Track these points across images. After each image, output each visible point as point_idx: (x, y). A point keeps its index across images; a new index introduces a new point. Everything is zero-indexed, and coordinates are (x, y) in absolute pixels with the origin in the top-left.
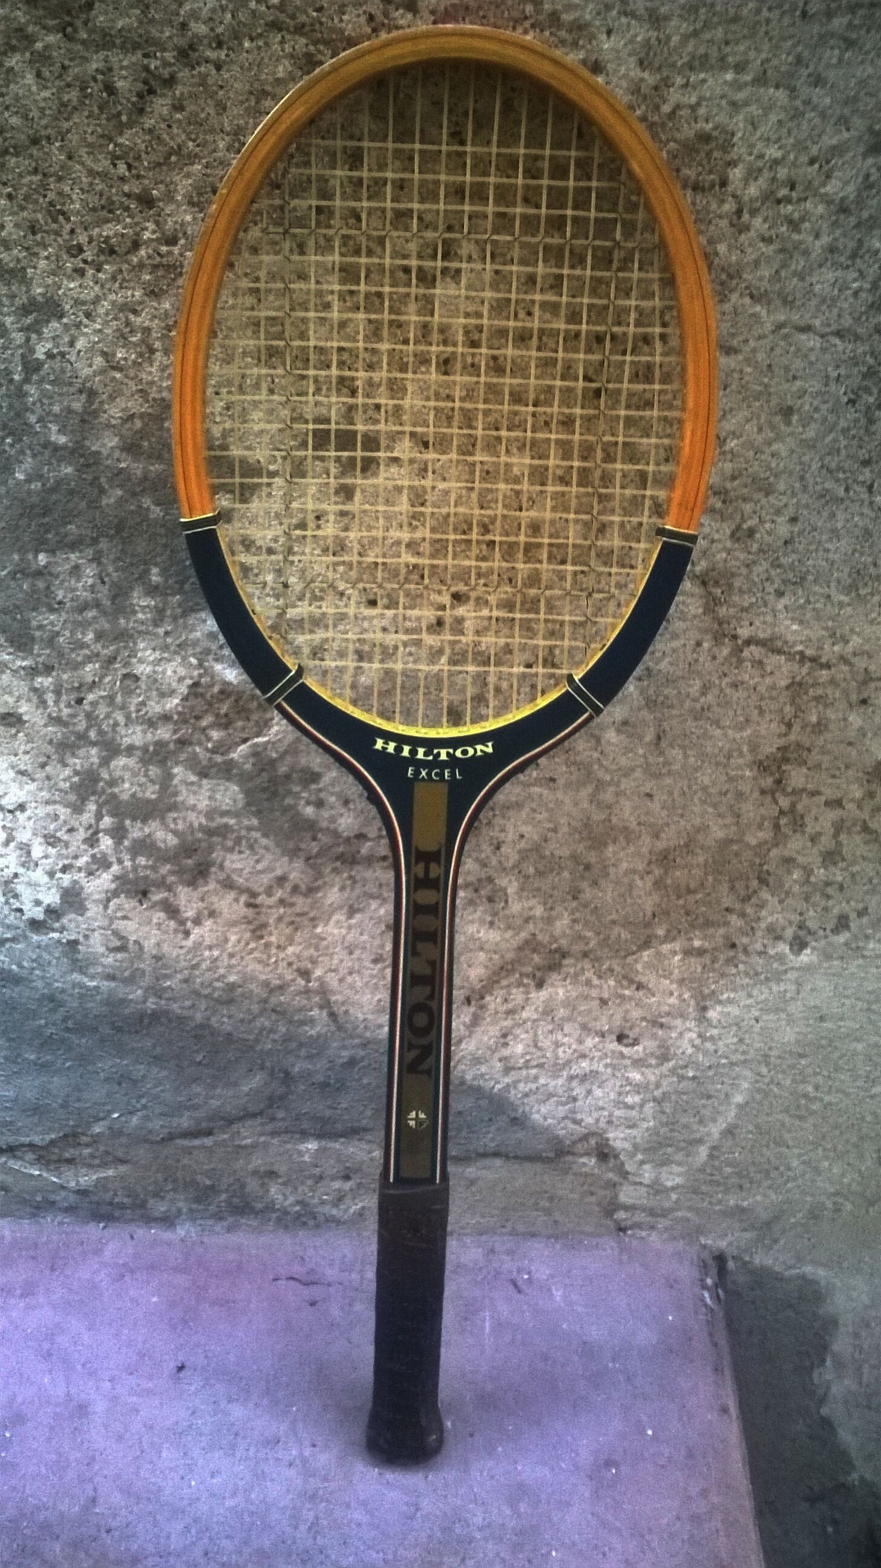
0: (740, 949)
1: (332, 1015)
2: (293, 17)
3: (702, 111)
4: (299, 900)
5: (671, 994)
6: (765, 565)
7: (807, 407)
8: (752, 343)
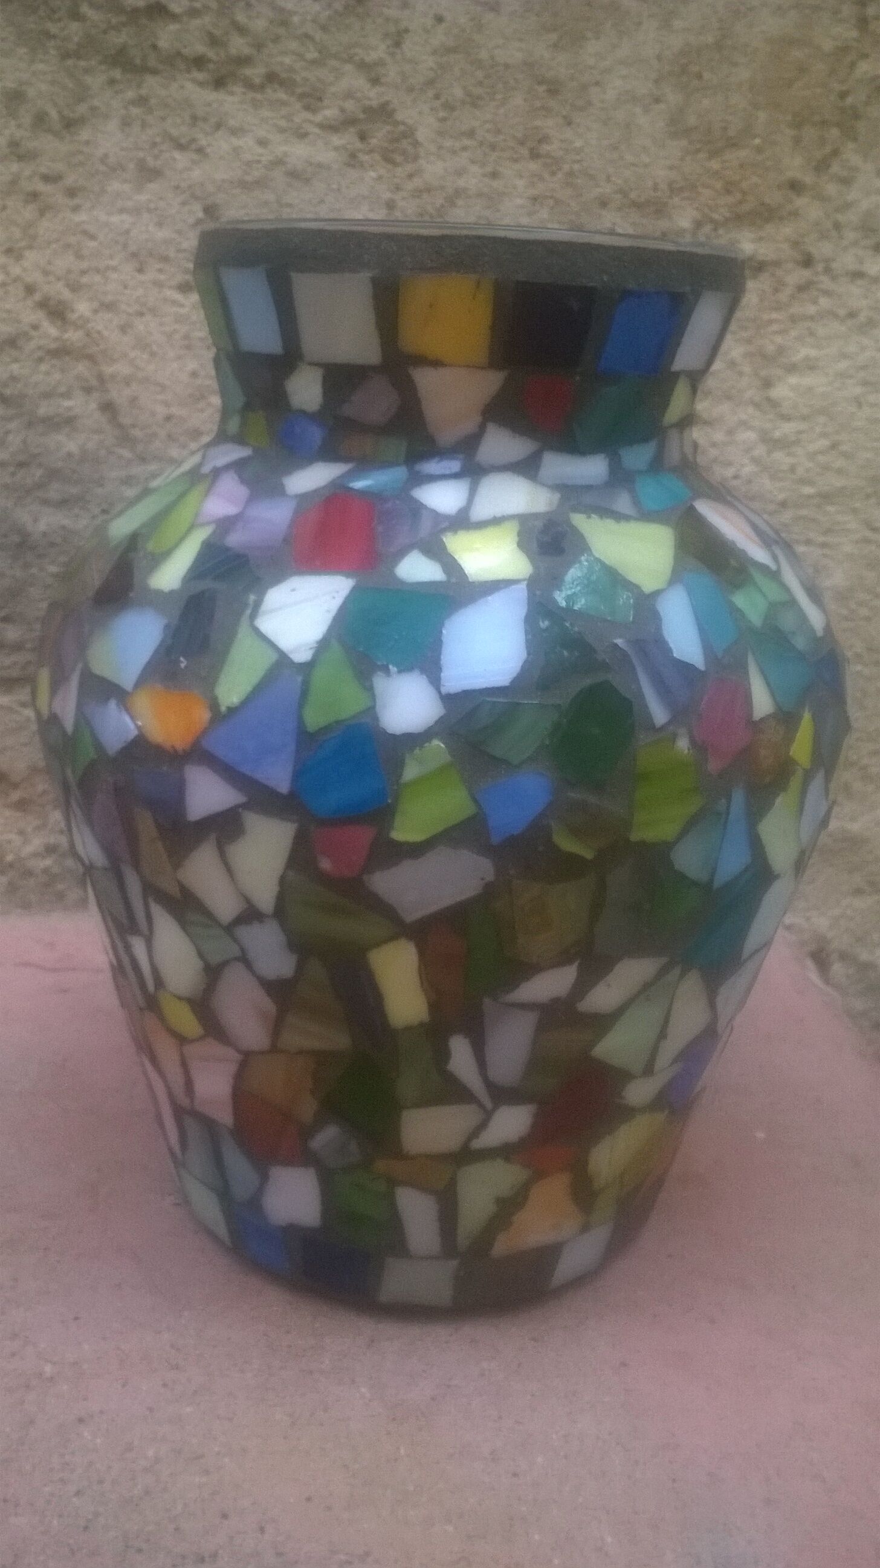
0: (820, 267)
1: (108, 408)
4: (47, 143)
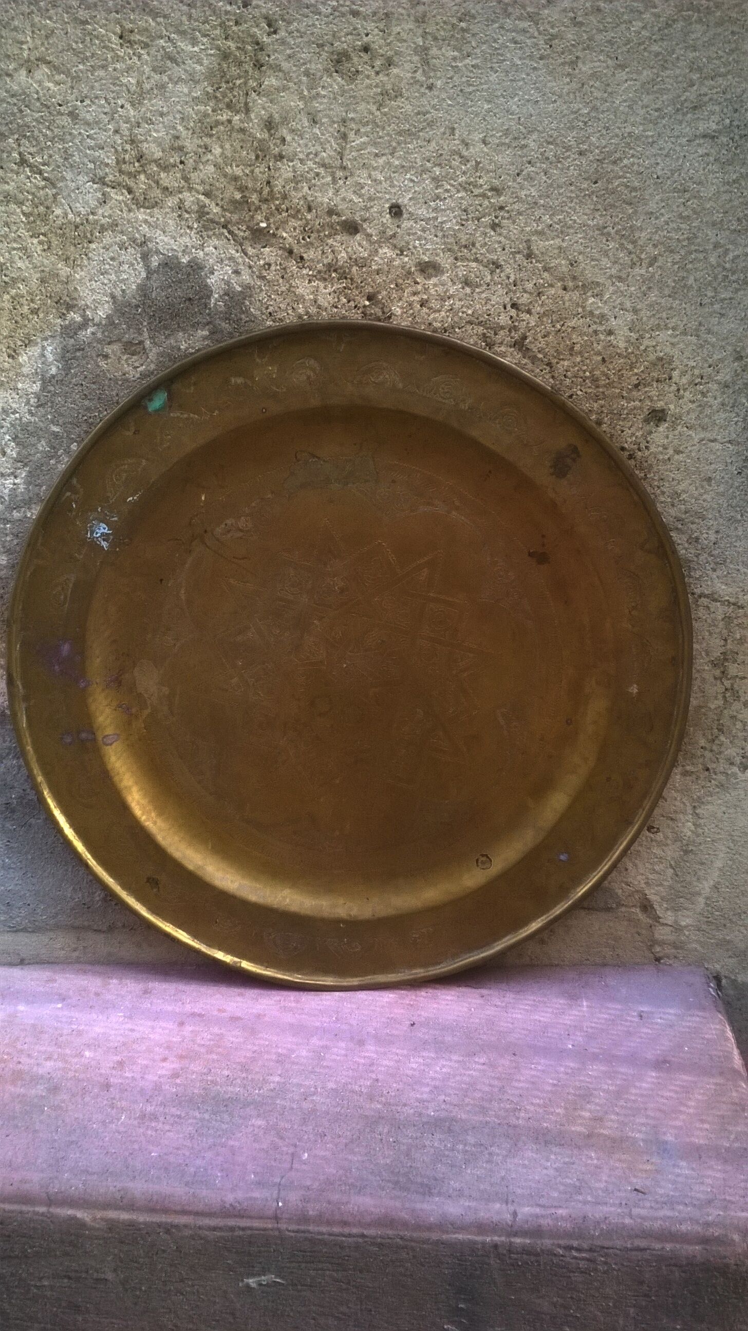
0: (711, 771)
2: (478, 319)
3: (658, 348)
5: (676, 799)
6: (706, 555)
7: (718, 477)
8: (689, 448)
